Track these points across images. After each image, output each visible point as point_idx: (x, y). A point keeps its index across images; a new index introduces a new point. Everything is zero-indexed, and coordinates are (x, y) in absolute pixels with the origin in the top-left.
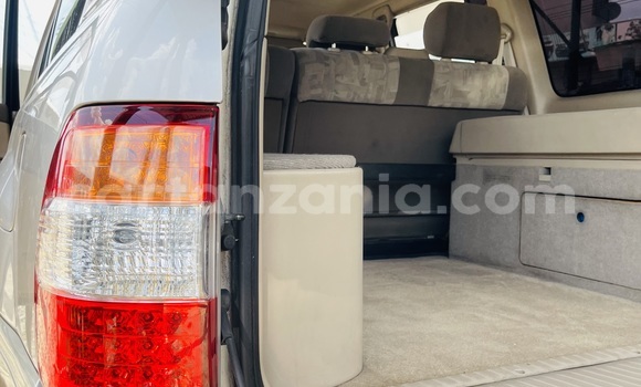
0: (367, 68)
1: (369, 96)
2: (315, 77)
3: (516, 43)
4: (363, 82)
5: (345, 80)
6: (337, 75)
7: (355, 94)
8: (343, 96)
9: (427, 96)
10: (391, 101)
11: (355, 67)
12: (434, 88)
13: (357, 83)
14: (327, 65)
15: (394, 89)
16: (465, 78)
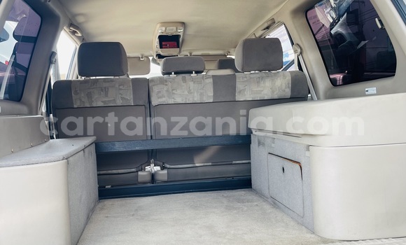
0: (191, 84)
1: (196, 99)
2: (159, 92)
3: (304, 55)
4: (190, 92)
5: (179, 92)
6: (173, 90)
7: (186, 98)
8: (179, 100)
9: (234, 95)
10: (211, 101)
11: (184, 84)
12: (237, 90)
13: (186, 93)
14: (167, 85)
15: (211, 93)
16: (258, 82)
